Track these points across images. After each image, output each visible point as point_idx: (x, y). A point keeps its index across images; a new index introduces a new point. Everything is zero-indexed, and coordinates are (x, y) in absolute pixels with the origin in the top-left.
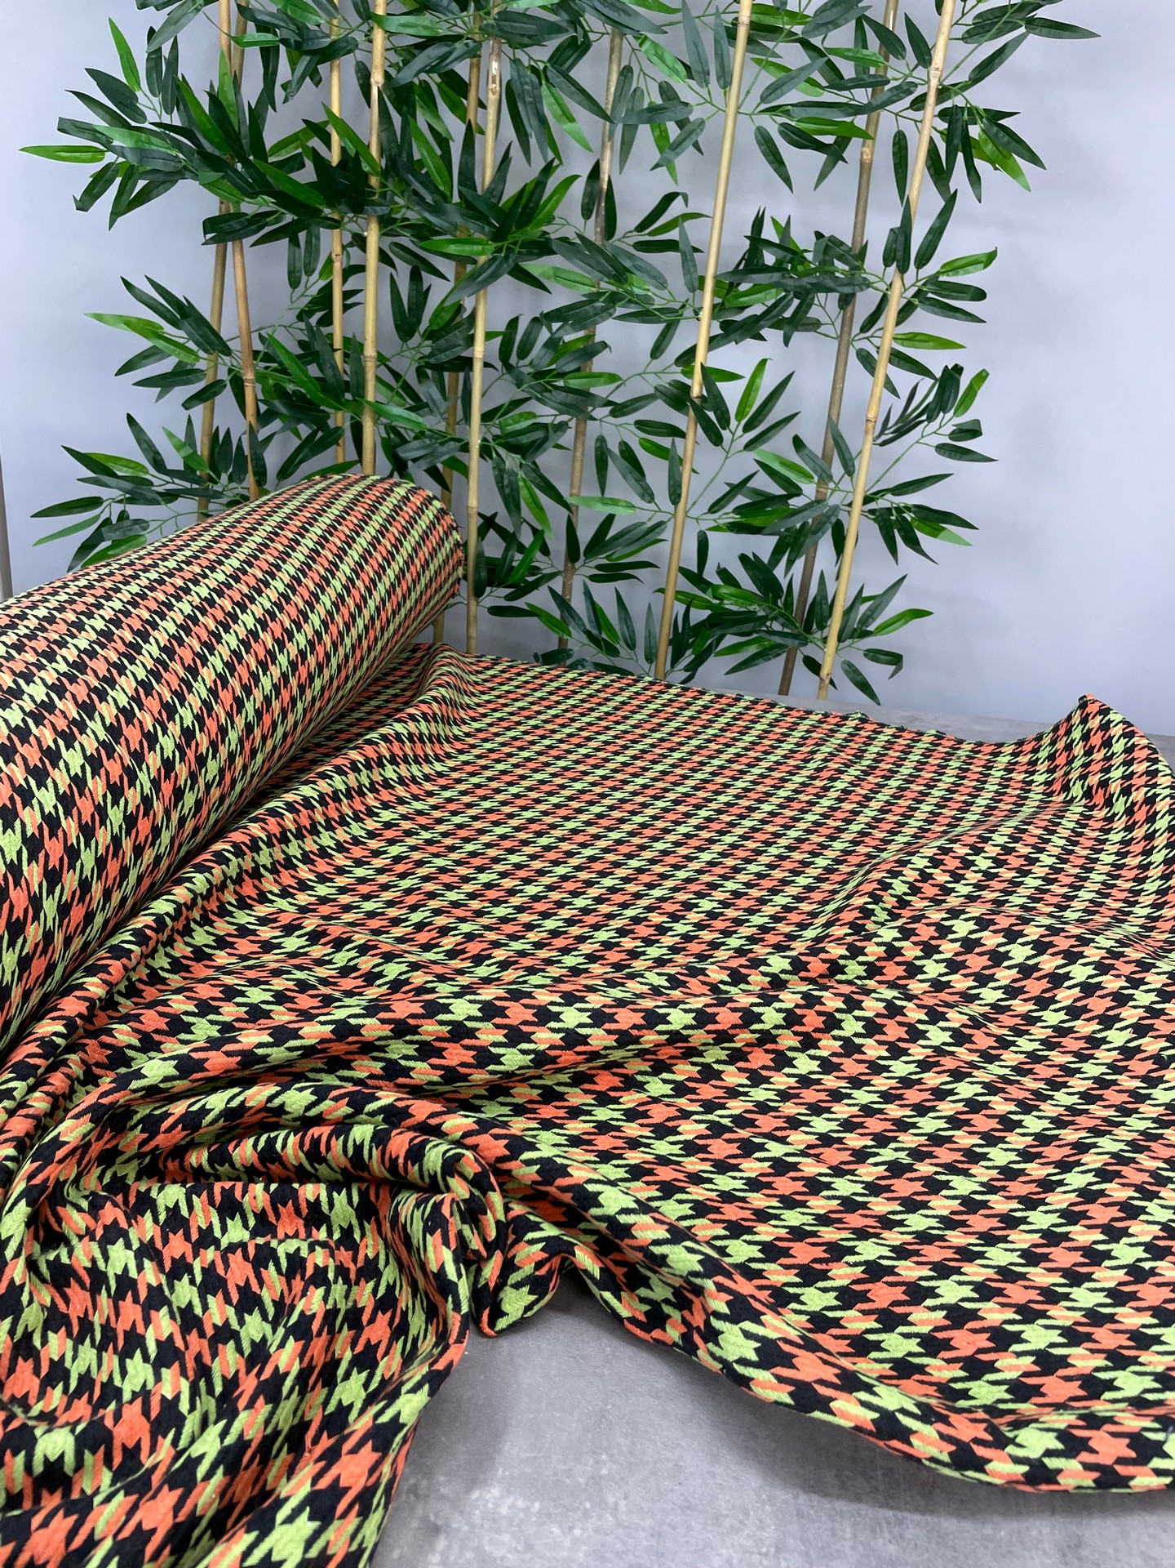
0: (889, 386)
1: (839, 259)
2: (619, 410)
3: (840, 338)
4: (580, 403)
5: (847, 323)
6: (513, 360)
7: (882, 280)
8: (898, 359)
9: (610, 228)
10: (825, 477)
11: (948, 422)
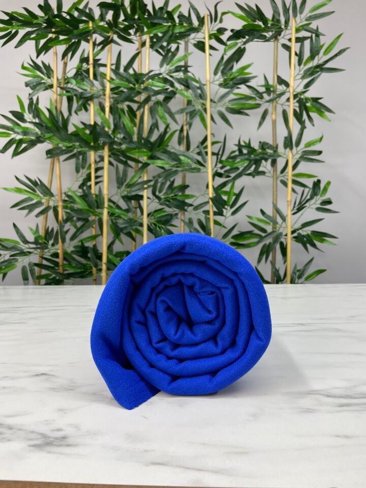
0: (293, 190)
1: (268, 148)
2: (196, 208)
3: (273, 177)
4: (182, 206)
5: (275, 170)
6: (157, 193)
7: (285, 154)
8: (295, 182)
9: (188, 148)
10: (275, 223)
11: (318, 200)
